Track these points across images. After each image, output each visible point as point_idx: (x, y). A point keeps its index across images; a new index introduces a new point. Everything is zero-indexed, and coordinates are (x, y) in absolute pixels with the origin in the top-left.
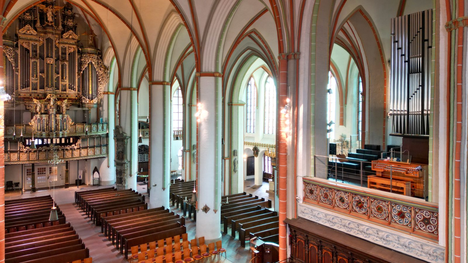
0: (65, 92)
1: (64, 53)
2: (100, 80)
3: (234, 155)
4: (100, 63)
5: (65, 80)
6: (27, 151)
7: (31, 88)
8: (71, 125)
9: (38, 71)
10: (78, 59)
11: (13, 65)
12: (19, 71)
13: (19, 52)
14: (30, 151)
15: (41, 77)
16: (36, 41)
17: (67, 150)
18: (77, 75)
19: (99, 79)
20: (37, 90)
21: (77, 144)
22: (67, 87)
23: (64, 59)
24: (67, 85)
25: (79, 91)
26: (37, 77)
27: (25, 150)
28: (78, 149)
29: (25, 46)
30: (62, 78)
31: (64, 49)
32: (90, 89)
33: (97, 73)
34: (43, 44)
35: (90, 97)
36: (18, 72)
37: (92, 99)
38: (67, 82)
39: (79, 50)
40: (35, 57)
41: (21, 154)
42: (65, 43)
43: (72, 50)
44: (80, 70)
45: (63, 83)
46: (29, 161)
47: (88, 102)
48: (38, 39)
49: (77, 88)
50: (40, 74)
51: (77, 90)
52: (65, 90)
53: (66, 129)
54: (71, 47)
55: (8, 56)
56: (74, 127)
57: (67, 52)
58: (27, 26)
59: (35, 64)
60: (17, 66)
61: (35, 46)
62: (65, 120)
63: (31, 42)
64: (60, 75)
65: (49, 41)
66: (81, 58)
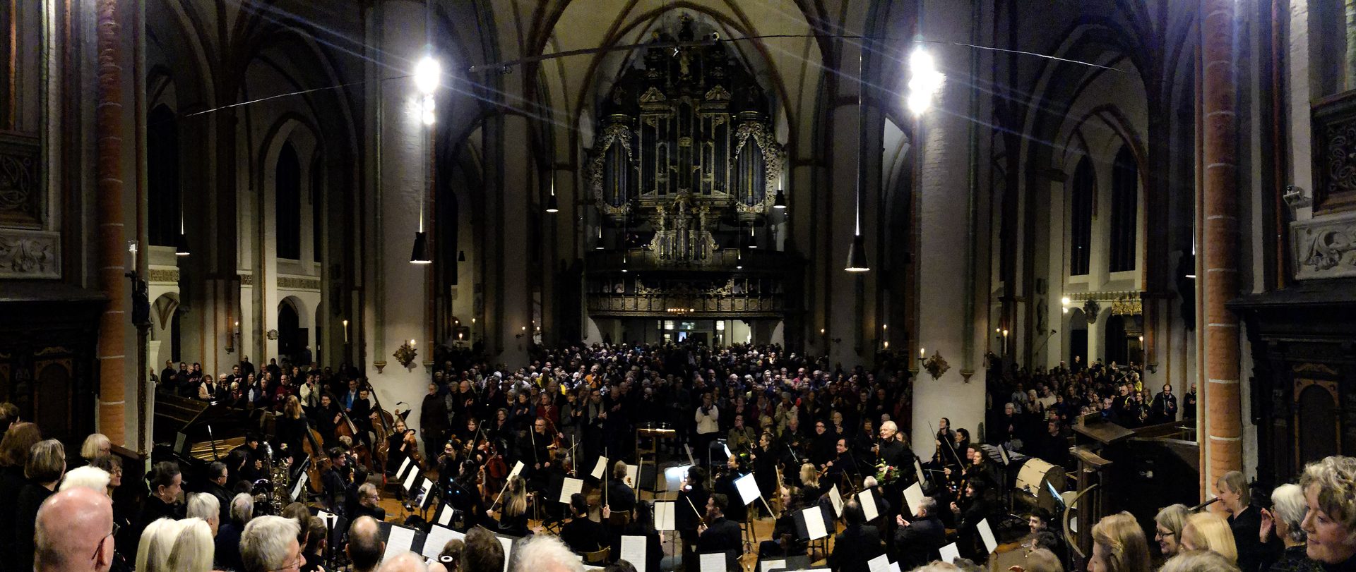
0: (709, 196)
1: (707, 128)
2: (770, 170)
3: (1039, 291)
4: (770, 139)
5: (709, 174)
6: (647, 295)
7: (656, 191)
8: (714, 251)
9: (668, 162)
10: (731, 135)
11: (630, 154)
12: (641, 164)
13: (640, 134)
14: (652, 295)
15: (672, 171)
16: (664, 111)
17: (710, 297)
18: (728, 163)
19: (767, 169)
20: (665, 194)
21: (726, 288)
22: (712, 187)
23: (708, 137)
24: (713, 184)
25: (731, 193)
26: (665, 171)
27: (644, 292)
28: (727, 296)
29: (649, 122)
30: (705, 171)
31: (708, 122)
32: (750, 187)
33: (764, 158)
34: (675, 117)
35: (750, 201)
36: (638, 166)
37: (753, 205)
38: (711, 178)
39: (732, 119)
40: (662, 137)
41: (639, 300)
42: (709, 110)
43: (721, 121)
44: (733, 155)
45: (706, 180)
46: (650, 311)
47: (745, 209)
48: (667, 108)
49: (728, 188)
50: (672, 167)
51: (728, 191)
52: (709, 193)
53: (705, 257)
54: (719, 116)
55: (622, 140)
56: (720, 254)
57: (713, 124)
58: (651, 88)
59: (663, 149)
60: (635, 155)
61: (662, 122)
62: (704, 242)
63: (659, 115)
64: (700, 167)
65: (685, 109)
66: (735, 132)
